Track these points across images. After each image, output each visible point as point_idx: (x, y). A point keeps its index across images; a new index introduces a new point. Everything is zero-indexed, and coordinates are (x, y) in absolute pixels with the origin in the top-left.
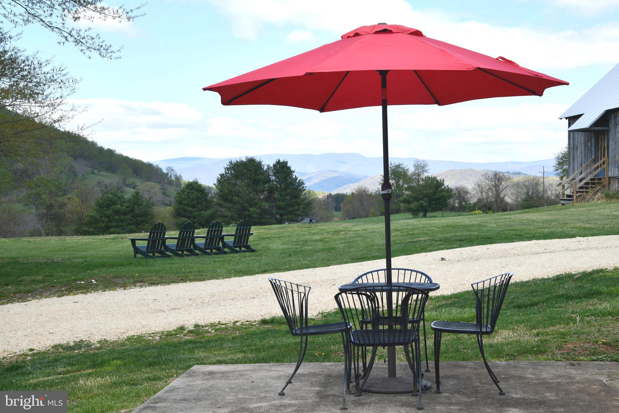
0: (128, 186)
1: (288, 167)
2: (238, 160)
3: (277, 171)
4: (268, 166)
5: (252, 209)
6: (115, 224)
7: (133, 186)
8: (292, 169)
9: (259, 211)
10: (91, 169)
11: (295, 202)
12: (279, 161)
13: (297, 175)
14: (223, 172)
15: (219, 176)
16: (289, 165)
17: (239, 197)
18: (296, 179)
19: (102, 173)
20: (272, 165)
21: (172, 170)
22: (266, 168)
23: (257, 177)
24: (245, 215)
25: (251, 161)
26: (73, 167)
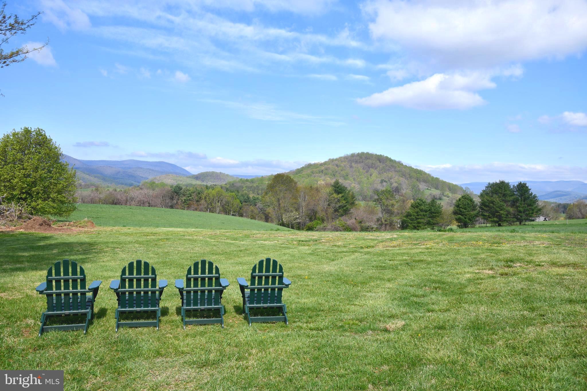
0: (445, 196)
1: (527, 186)
2: (494, 182)
3: (519, 189)
4: (514, 186)
5: (502, 212)
6: (420, 217)
7: (447, 196)
8: (529, 188)
9: (506, 213)
10: (427, 187)
11: (530, 209)
12: (521, 183)
13: (533, 192)
14: (484, 189)
15: (482, 192)
16: (527, 185)
17: (494, 204)
18: (532, 194)
19: (432, 189)
20: (516, 185)
21: (468, 188)
22: (512, 187)
23: (505, 192)
24: (497, 215)
25: (502, 183)
26: (419, 186)
